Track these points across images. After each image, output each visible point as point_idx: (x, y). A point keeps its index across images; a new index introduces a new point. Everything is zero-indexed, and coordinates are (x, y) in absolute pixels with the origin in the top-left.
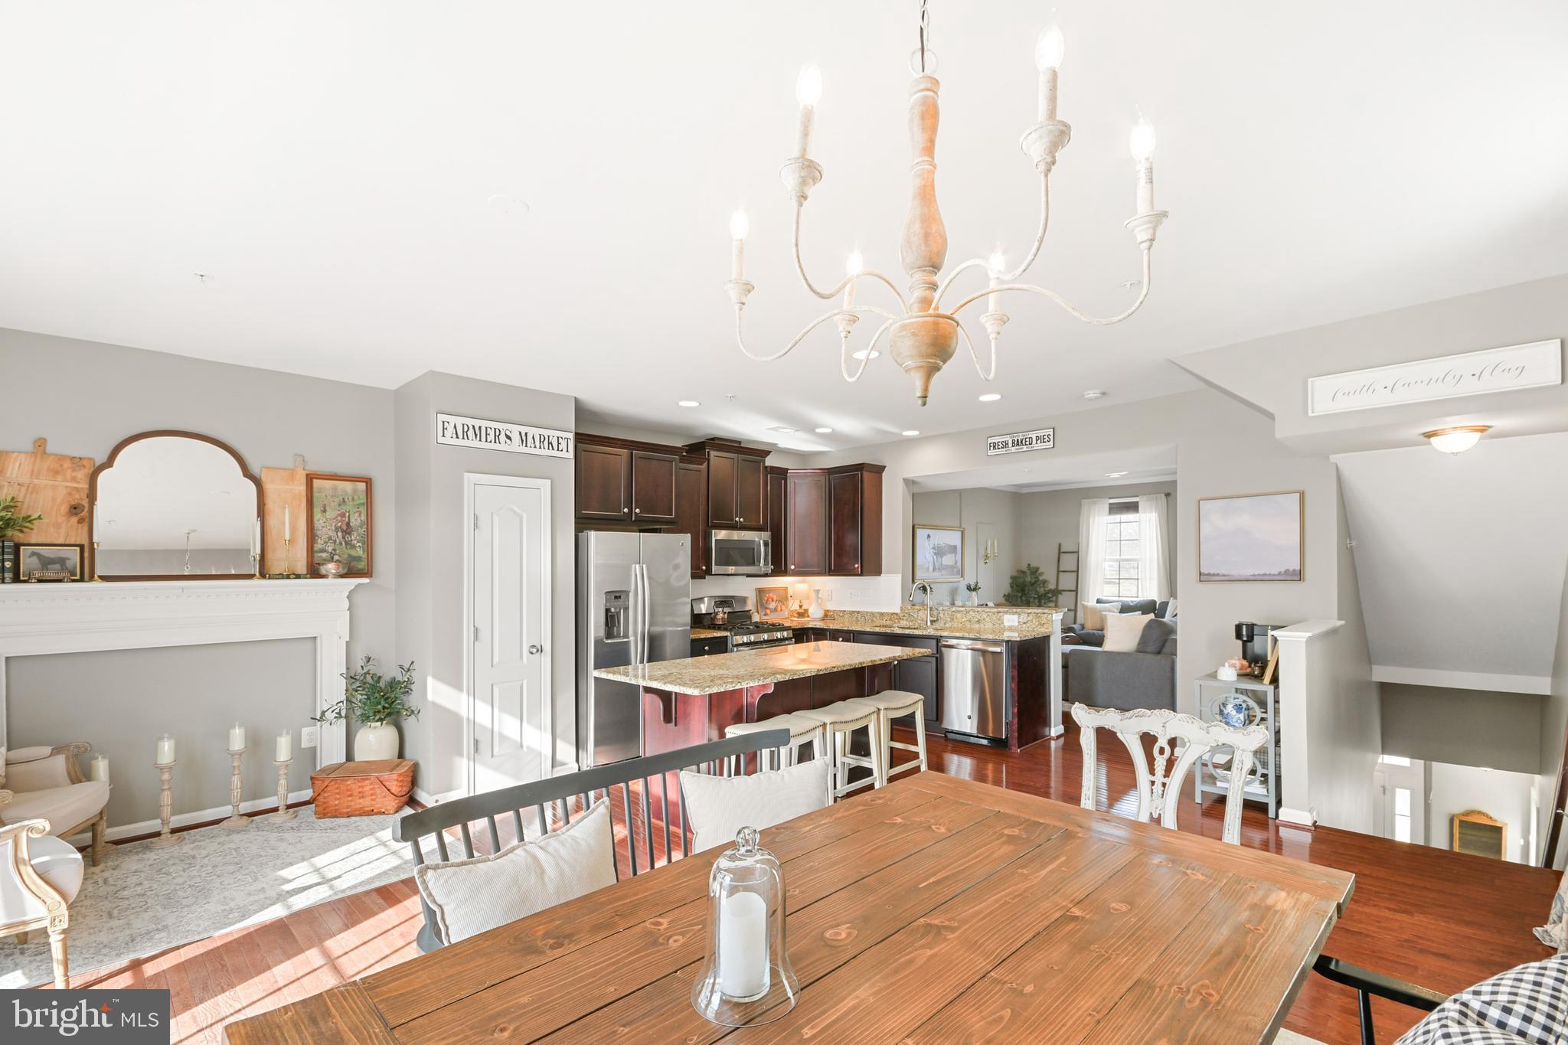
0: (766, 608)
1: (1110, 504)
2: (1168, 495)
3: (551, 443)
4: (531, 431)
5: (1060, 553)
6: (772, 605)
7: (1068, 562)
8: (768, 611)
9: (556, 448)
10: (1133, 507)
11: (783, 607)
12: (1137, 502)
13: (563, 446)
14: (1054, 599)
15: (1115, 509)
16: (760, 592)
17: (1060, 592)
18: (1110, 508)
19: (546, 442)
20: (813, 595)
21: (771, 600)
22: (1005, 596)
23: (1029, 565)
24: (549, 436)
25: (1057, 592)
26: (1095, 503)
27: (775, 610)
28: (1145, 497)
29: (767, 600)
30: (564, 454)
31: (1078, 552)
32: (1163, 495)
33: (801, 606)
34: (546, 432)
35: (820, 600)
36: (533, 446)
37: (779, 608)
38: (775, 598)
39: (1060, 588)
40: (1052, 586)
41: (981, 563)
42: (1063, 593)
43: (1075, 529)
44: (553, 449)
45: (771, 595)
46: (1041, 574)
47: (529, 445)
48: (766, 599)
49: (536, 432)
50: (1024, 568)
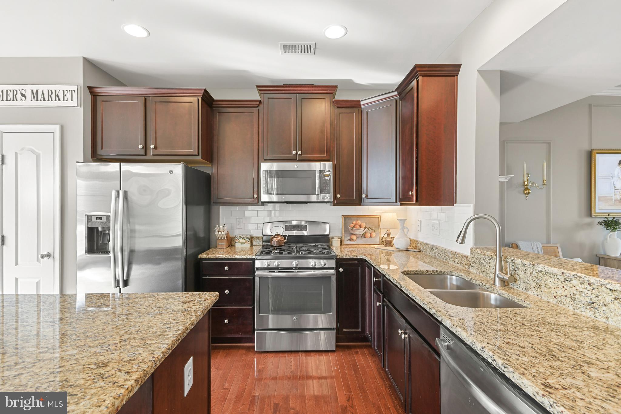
0: (352, 234)
3: (58, 95)
4: (41, 88)
6: (360, 232)
8: (354, 237)
9: (61, 99)
11: (374, 234)
13: (68, 96)
16: (346, 218)
19: (53, 96)
20: (399, 224)
21: (358, 227)
24: (55, 91)
27: (364, 236)
29: (354, 227)
30: (69, 103)
33: (389, 235)
34: (53, 88)
35: (406, 230)
36: (42, 99)
37: (368, 235)
38: (364, 225)
44: (59, 100)
45: (359, 222)
47: (39, 99)
48: (352, 225)
49: (45, 88)
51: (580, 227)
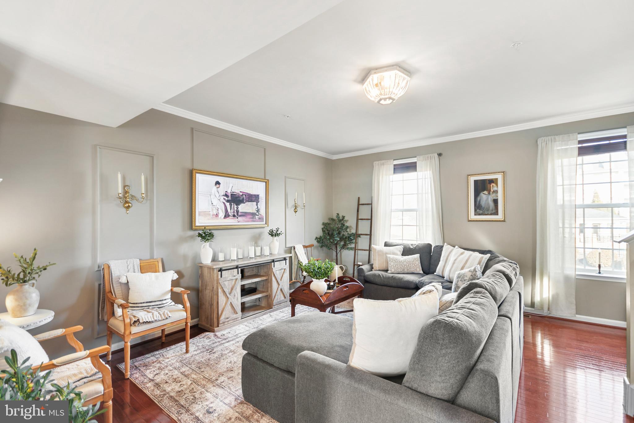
1: (395, 165)
2: (440, 155)
5: (359, 205)
7: (364, 212)
10: (412, 167)
12: (416, 163)
14: (354, 241)
15: (398, 169)
17: (359, 236)
18: (394, 169)
22: (317, 238)
23: (338, 214)
25: (357, 235)
26: (383, 164)
28: (421, 157)
31: (372, 204)
32: (436, 155)
39: (360, 232)
40: (354, 231)
41: (290, 211)
42: (361, 236)
43: (369, 186)
46: (347, 221)
50: (335, 217)
51: (183, 240)
